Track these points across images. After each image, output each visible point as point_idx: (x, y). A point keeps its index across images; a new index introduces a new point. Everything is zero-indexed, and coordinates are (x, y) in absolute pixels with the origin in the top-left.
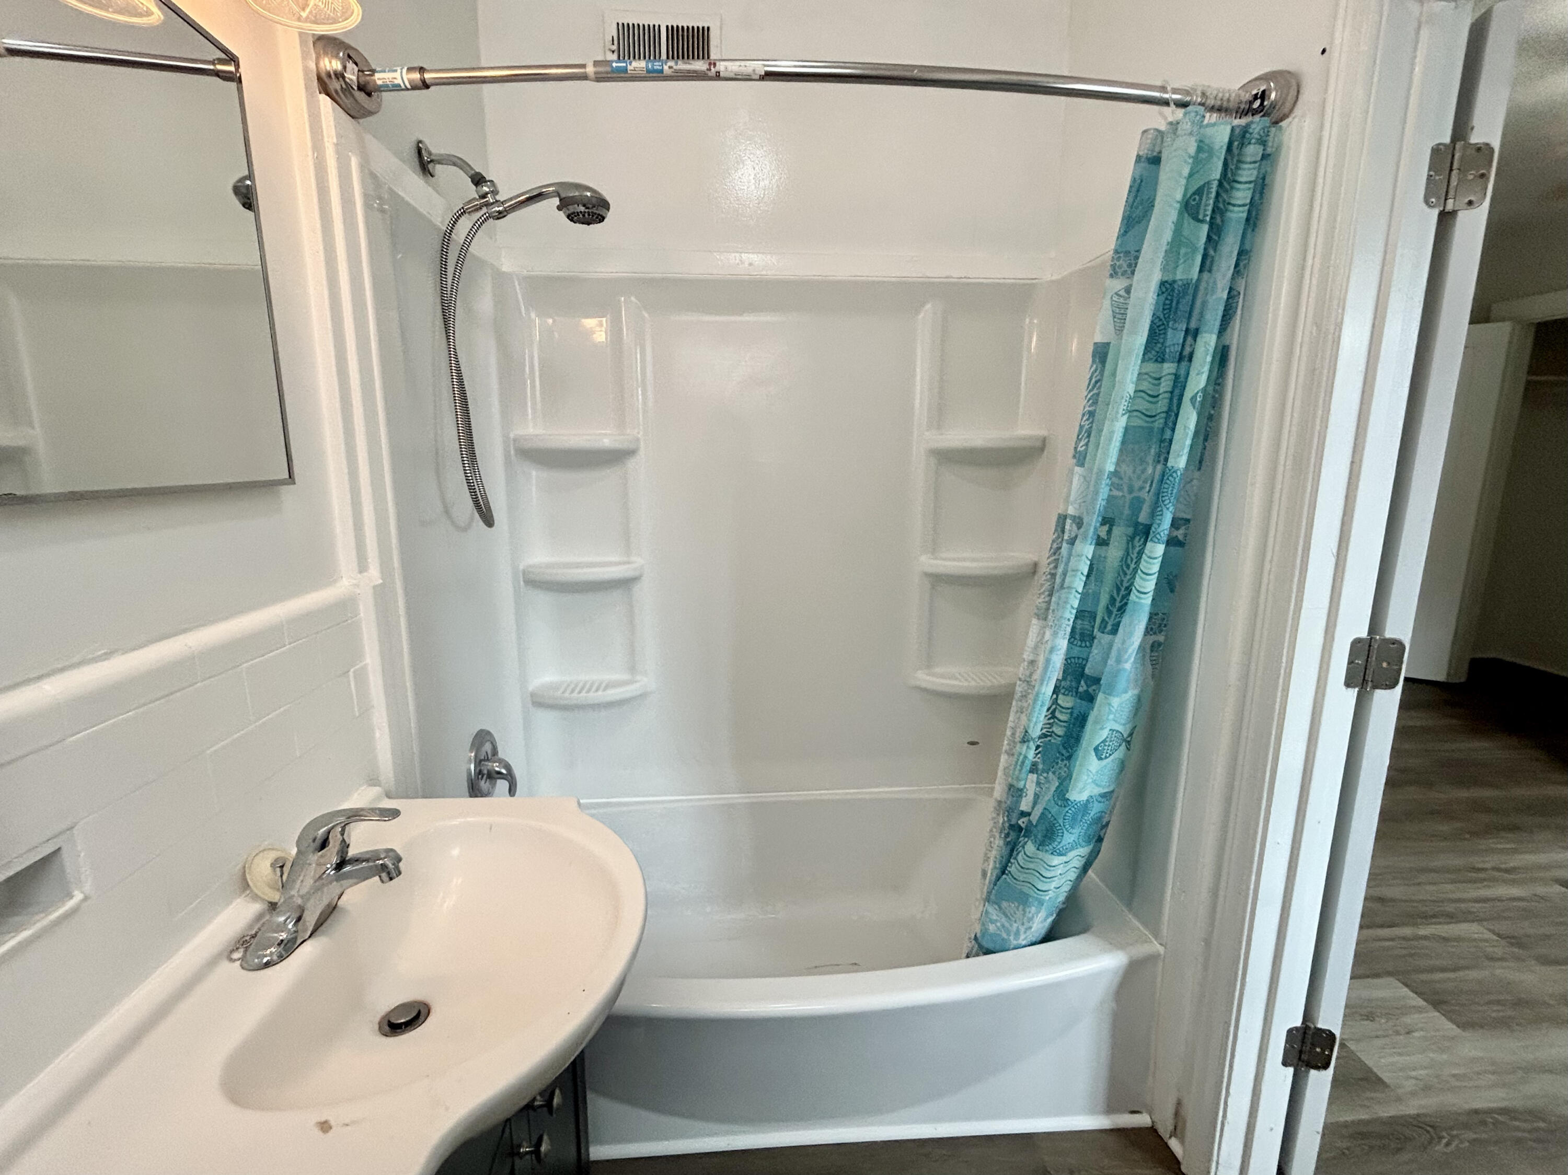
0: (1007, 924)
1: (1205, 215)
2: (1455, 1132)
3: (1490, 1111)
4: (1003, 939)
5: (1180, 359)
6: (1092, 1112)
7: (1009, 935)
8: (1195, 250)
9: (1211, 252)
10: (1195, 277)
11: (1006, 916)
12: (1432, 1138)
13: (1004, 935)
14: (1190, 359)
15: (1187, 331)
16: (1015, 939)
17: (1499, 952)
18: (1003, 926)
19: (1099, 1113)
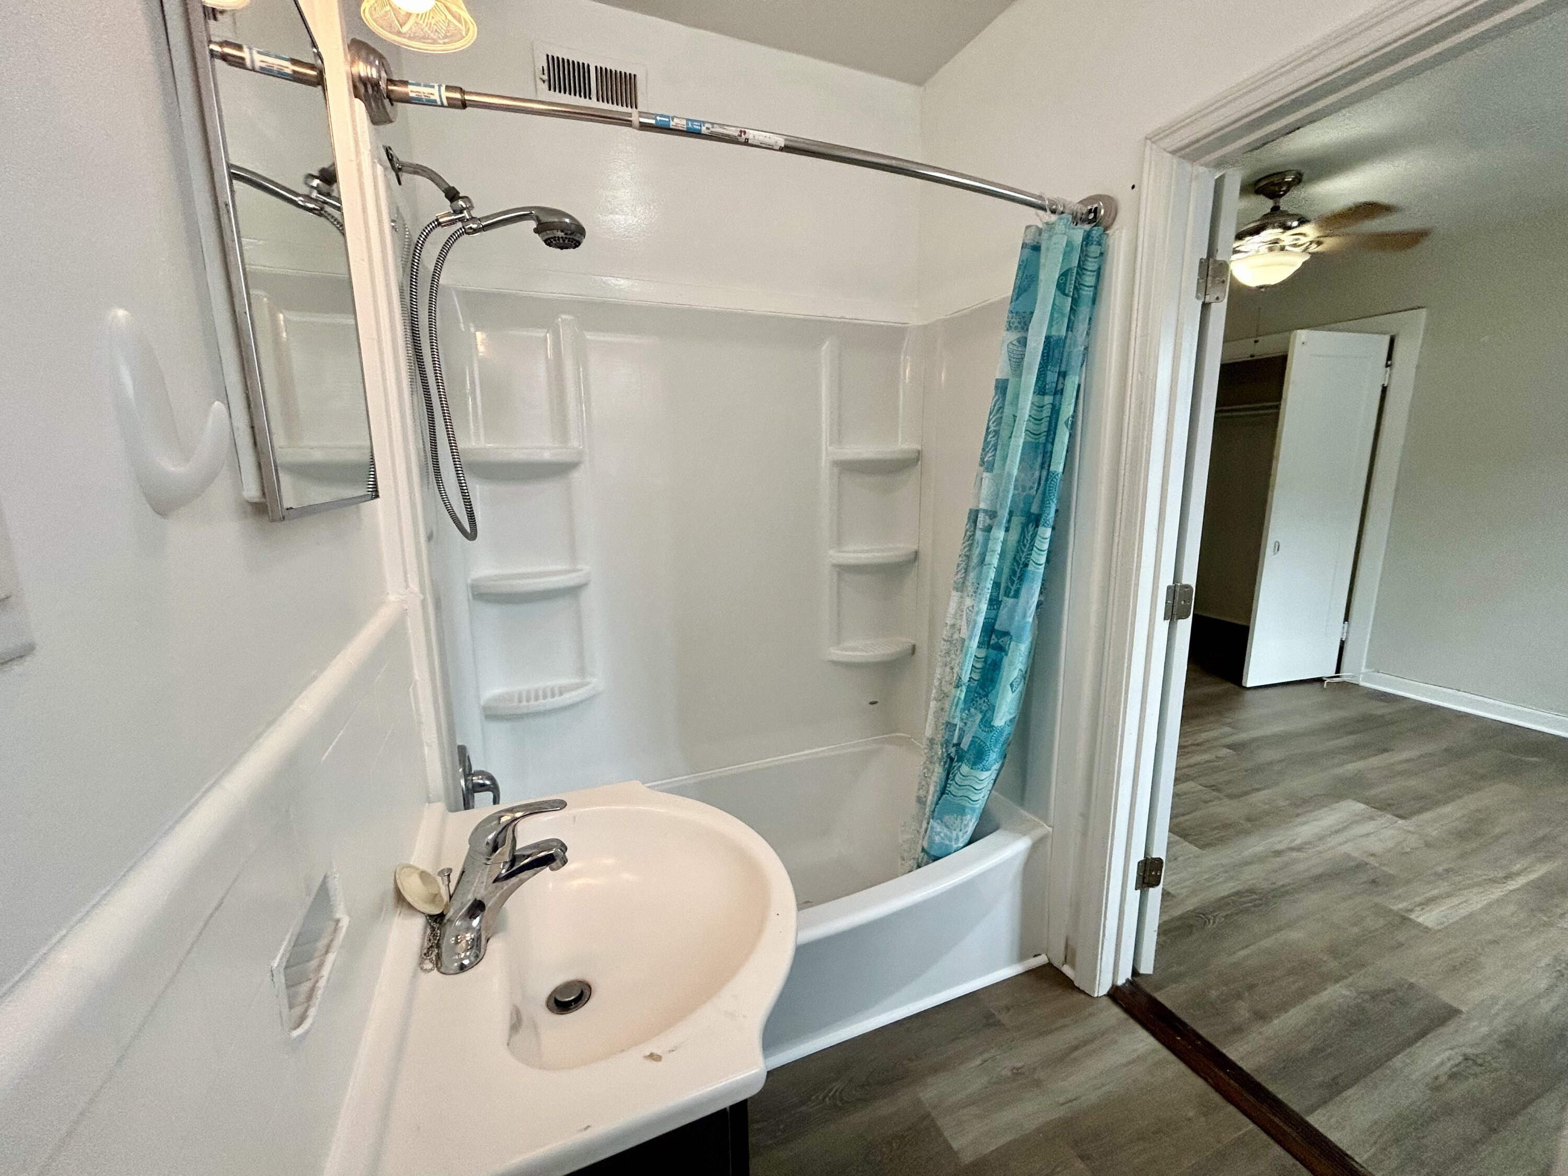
0: (948, 833)
1: (1070, 292)
2: (1215, 914)
3: (1229, 896)
4: (947, 845)
5: (1055, 394)
6: (1011, 963)
7: (951, 841)
8: (1063, 314)
9: (1072, 317)
10: (1064, 334)
11: (947, 826)
12: (1205, 922)
13: (947, 842)
14: (1062, 393)
15: (1059, 373)
16: (956, 844)
17: (1207, 797)
18: (946, 835)
19: (1015, 963)
